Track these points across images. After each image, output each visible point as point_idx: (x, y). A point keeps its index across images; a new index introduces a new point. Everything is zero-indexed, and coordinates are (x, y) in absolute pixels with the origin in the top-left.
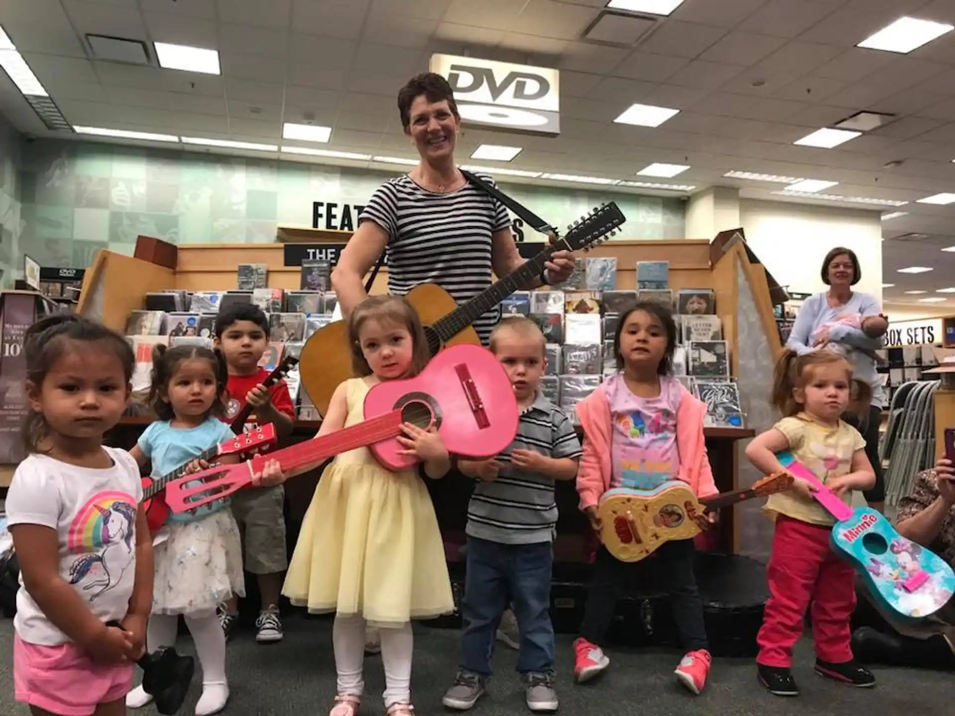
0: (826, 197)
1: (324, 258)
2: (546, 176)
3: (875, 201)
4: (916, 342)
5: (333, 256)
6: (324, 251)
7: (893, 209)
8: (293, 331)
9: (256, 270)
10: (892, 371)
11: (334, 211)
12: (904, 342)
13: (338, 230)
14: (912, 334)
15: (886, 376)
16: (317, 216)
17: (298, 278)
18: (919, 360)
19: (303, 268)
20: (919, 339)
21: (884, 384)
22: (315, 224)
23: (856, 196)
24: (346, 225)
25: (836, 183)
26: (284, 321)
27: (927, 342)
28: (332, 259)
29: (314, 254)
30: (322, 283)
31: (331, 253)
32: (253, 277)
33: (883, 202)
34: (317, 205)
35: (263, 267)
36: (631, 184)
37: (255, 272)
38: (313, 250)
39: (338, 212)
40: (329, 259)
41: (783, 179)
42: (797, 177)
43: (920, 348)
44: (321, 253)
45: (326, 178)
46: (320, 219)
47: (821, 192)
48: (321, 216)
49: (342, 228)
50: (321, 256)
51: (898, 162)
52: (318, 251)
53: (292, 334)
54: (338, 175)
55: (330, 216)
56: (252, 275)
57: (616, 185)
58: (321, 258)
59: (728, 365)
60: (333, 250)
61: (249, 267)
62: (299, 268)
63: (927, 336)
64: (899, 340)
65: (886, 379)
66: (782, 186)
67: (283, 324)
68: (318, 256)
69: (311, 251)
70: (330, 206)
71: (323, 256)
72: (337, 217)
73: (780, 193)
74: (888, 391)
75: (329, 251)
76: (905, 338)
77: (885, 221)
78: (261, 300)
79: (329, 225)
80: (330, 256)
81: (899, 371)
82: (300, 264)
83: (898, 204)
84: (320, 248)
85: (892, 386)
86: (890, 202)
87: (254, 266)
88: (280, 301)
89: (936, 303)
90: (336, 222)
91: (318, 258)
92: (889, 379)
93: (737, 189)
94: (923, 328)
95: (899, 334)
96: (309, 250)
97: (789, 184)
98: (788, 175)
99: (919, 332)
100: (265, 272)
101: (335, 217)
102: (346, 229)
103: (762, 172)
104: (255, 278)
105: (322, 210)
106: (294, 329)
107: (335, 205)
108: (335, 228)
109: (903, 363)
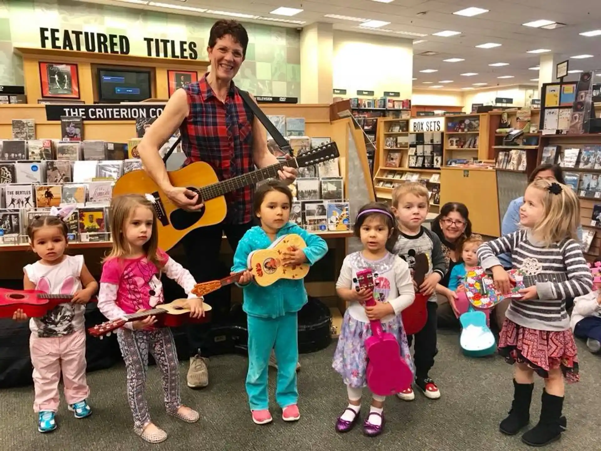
0: (383, 30)
1: (77, 115)
2: (210, 11)
3: (410, 33)
4: (431, 130)
5: (83, 113)
6: (76, 110)
7: (419, 38)
8: (64, 173)
9: (26, 124)
10: (418, 146)
11: (57, 35)
12: (425, 130)
13: (62, 49)
14: (429, 125)
15: (414, 149)
16: (44, 39)
17: (59, 129)
18: (432, 141)
19: (62, 122)
20: (432, 128)
21: (413, 154)
22: (43, 45)
23: (400, 30)
24: (67, 46)
25: (390, 23)
26: (56, 166)
27: (436, 130)
28: (83, 115)
29: (69, 112)
30: (77, 133)
31: (82, 111)
32: (24, 129)
33: (414, 34)
34: (43, 30)
35: (31, 122)
36: (266, 19)
37: (25, 125)
38: (68, 109)
39: (60, 35)
40: (81, 115)
41: (359, 20)
42: (367, 19)
43: (433, 134)
44: (74, 111)
45: (47, 8)
46: (46, 41)
47: (381, 28)
48: (47, 38)
49: (65, 48)
50: (74, 113)
51: (424, 13)
52: (71, 110)
53: (64, 175)
54: (56, 5)
55: (54, 39)
56: (24, 127)
57: (257, 19)
58: (75, 115)
59: (342, 190)
60: (84, 110)
61: (21, 121)
62: (59, 122)
63: (437, 126)
64: (422, 128)
65: (414, 151)
66: (358, 23)
67: (56, 168)
68: (72, 113)
69: (67, 110)
70: (54, 31)
71: (76, 113)
72: (60, 39)
73: (357, 27)
74: (415, 158)
75: (80, 110)
76: (425, 128)
77: (415, 44)
78: (35, 148)
79: (54, 46)
80: (81, 113)
81: (422, 146)
82: (59, 119)
83: (423, 35)
84: (74, 107)
85: (418, 155)
86: (418, 35)
87: (24, 121)
88: (49, 149)
89: (438, 88)
90: (60, 43)
91: (72, 115)
92: (416, 151)
93: (332, 24)
94: (435, 122)
95: (422, 124)
96: (65, 109)
97: (362, 22)
98: (362, 17)
99: (433, 124)
100: (33, 125)
101: (58, 39)
102: (68, 48)
103: (347, 15)
104: (26, 129)
105: (48, 34)
106: (65, 171)
107: (57, 31)
108: (60, 47)
109: (424, 142)
